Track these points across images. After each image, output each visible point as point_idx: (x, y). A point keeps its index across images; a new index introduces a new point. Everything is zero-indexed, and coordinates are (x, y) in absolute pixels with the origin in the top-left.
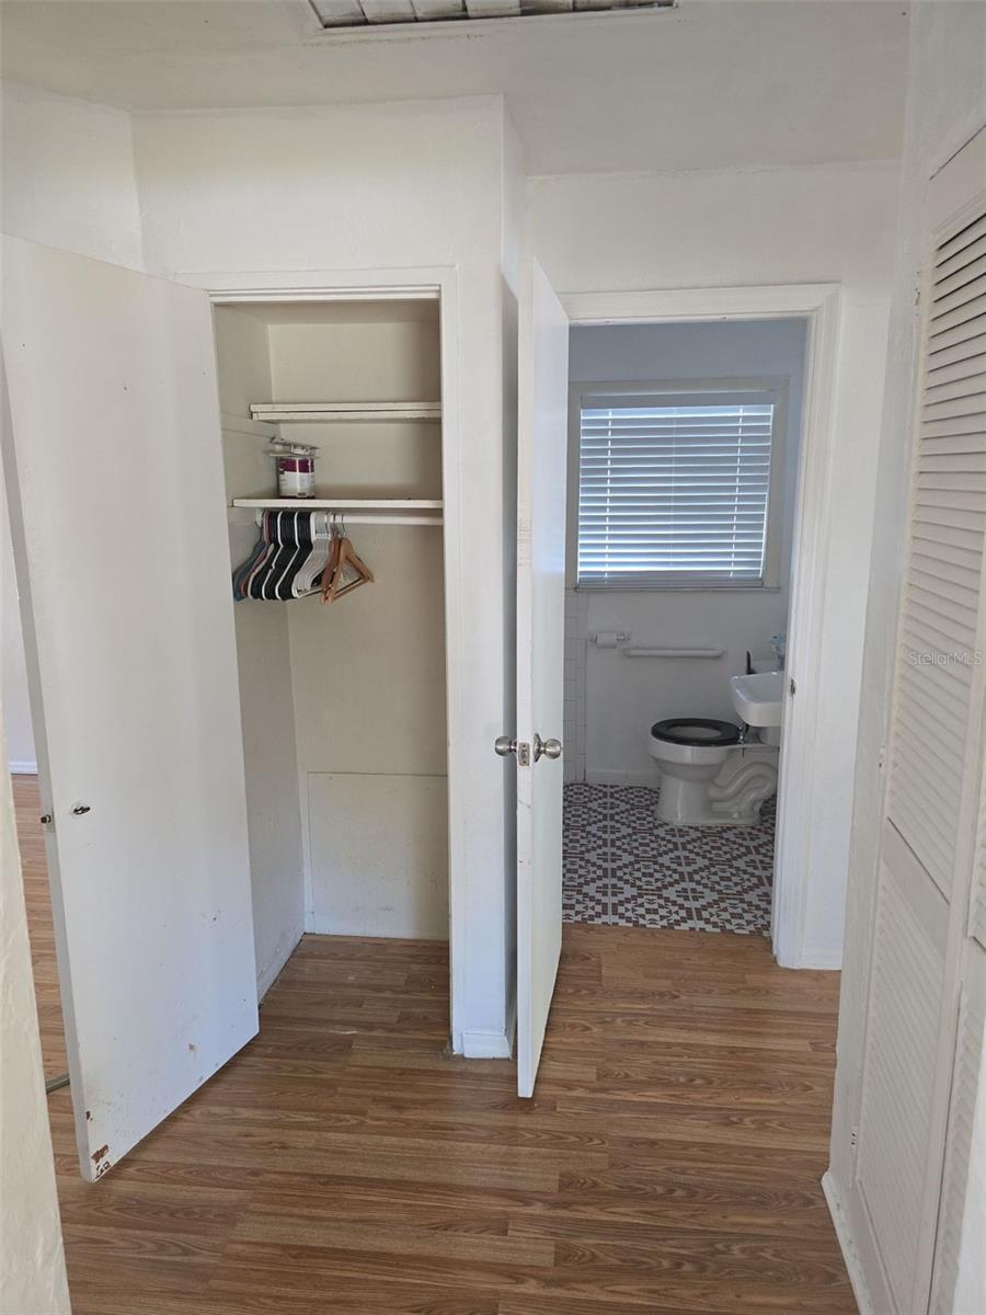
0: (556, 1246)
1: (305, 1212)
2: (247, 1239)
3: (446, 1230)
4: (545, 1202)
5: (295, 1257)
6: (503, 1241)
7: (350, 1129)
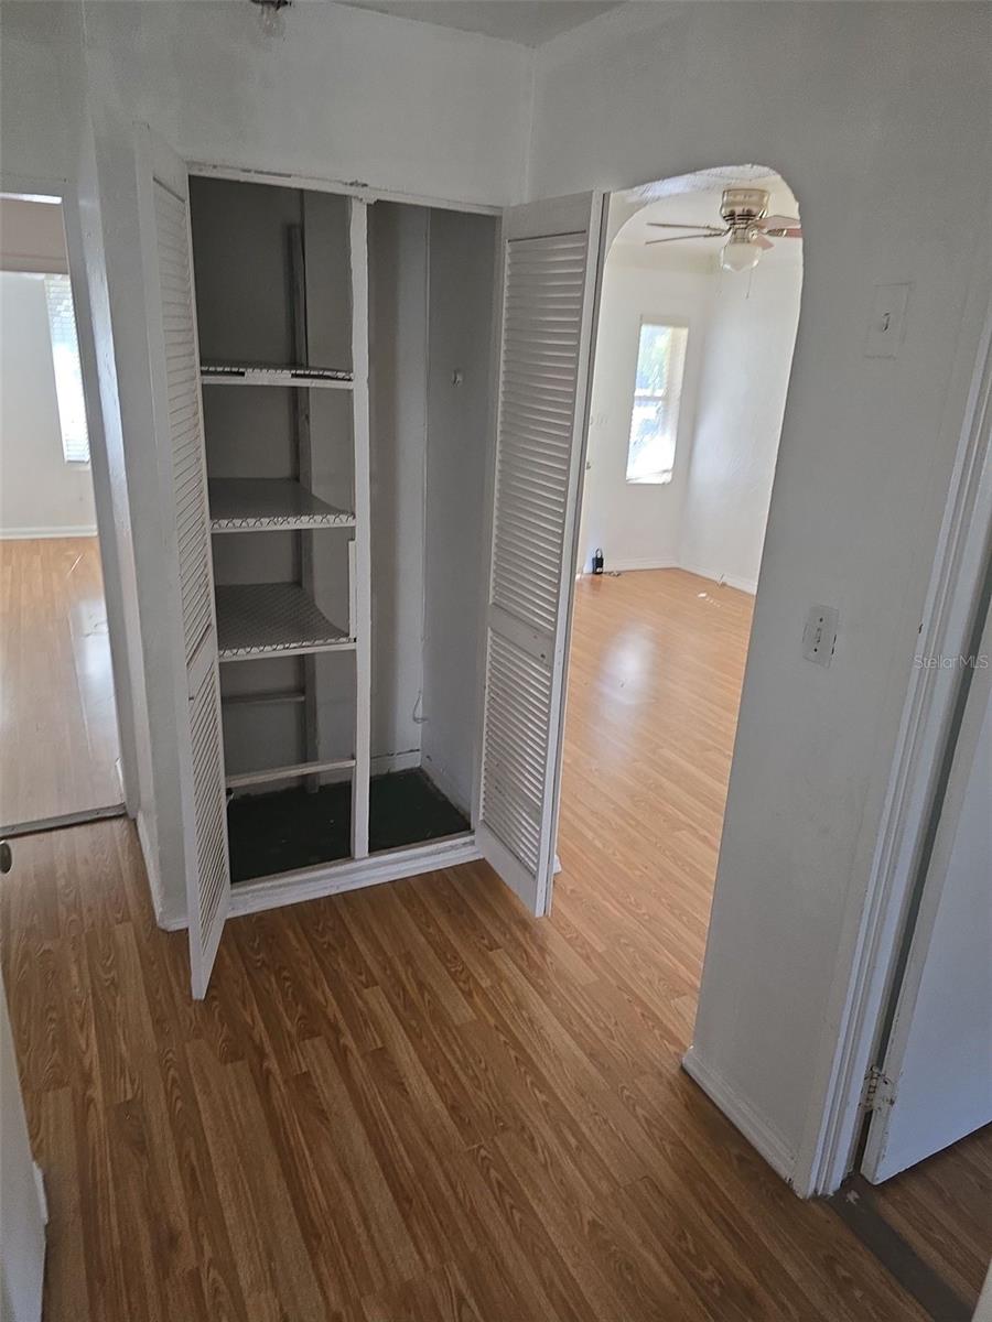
0: (304, 1040)
1: (360, 1230)
2: (417, 1257)
3: (323, 1111)
5: (410, 1202)
6: (315, 1071)
7: (228, 1268)
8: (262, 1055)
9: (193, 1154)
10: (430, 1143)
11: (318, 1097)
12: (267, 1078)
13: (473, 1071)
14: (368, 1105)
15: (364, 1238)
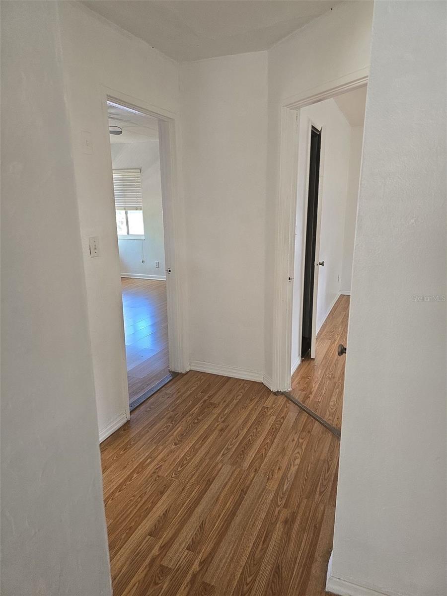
0: (170, 568)
2: (223, 468)
3: (200, 527)
4: (199, 572)
6: (184, 547)
7: (274, 501)
8: (194, 576)
9: (259, 549)
10: (183, 490)
11: (196, 534)
12: (203, 562)
13: (138, 498)
14: (184, 516)
15: (231, 481)
